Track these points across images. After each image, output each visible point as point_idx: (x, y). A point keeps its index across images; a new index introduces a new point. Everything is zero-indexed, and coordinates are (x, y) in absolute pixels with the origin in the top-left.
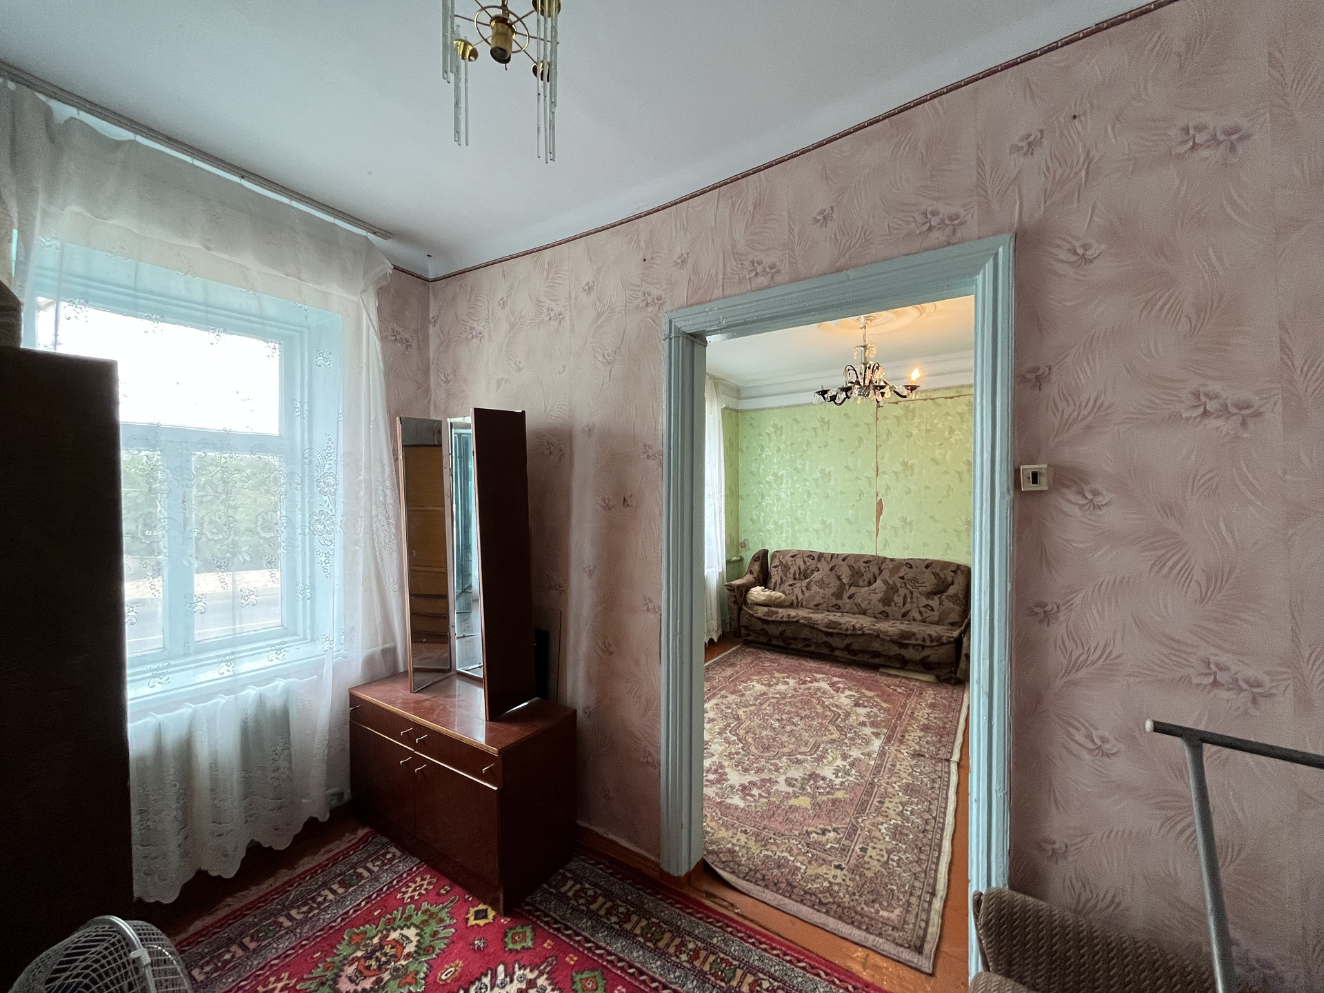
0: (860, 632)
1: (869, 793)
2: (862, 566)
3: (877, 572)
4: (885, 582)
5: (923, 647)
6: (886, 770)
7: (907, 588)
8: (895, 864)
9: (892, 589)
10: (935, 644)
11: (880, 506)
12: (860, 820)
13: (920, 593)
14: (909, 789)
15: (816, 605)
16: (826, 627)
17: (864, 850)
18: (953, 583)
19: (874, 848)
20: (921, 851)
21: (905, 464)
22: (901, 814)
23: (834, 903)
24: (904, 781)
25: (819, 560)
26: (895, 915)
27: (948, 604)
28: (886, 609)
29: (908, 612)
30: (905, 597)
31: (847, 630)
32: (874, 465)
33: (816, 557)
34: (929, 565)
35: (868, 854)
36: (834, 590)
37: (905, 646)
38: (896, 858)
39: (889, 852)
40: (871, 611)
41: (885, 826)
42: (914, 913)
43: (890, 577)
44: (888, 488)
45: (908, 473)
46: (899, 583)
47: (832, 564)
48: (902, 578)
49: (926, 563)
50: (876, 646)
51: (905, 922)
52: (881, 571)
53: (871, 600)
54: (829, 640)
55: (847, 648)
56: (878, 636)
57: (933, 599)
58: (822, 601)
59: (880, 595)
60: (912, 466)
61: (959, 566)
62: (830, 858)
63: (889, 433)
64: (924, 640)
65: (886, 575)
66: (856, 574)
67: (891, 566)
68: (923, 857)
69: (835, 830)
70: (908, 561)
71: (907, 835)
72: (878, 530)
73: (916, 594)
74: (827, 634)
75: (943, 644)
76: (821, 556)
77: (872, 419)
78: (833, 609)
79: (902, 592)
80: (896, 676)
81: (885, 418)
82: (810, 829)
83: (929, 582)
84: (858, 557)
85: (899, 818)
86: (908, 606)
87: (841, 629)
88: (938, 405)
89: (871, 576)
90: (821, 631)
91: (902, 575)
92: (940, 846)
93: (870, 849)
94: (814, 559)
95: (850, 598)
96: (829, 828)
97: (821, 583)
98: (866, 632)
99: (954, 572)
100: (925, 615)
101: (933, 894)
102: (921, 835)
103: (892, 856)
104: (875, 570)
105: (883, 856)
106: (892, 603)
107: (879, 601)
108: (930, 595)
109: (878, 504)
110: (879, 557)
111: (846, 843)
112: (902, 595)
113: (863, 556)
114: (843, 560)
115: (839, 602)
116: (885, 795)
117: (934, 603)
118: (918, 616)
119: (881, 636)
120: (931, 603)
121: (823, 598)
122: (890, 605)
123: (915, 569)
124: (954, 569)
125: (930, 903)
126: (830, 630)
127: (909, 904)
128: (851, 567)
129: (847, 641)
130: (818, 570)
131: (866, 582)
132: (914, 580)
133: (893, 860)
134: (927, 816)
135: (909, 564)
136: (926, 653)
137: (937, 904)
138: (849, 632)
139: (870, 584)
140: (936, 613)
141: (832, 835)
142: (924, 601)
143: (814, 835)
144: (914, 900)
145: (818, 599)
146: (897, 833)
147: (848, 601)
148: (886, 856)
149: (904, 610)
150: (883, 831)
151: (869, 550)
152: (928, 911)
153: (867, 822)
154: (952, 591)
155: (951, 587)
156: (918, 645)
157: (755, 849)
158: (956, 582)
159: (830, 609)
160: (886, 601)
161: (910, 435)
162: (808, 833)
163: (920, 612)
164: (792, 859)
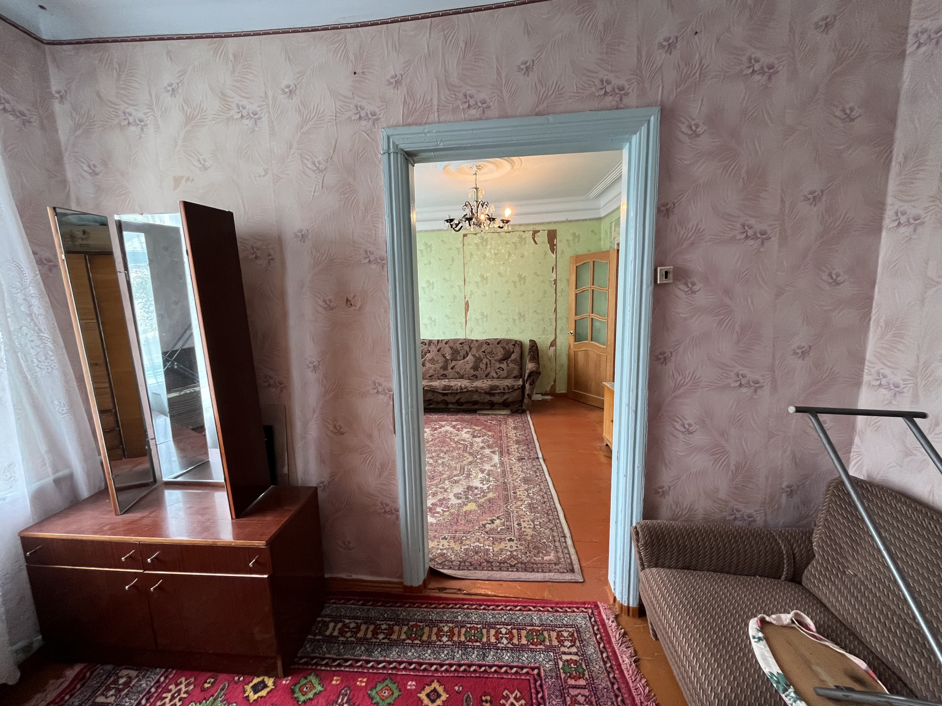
0: (466, 390)
1: (506, 489)
2: (459, 346)
3: (468, 350)
4: (474, 356)
5: (504, 393)
6: (509, 472)
7: (487, 358)
8: (539, 527)
9: (478, 360)
10: (511, 390)
11: (467, 304)
12: (509, 507)
13: (496, 361)
14: (526, 480)
15: (430, 377)
16: (443, 390)
17: (519, 524)
18: (513, 352)
19: (524, 521)
20: (548, 515)
21: (482, 276)
22: (528, 496)
23: (518, 563)
24: (521, 476)
25: (429, 345)
26: (552, 557)
27: (512, 365)
28: (476, 373)
29: (489, 373)
30: (487, 364)
31: (457, 390)
32: (462, 277)
33: (427, 344)
34: (499, 342)
35: (523, 526)
36: (441, 365)
37: (493, 395)
38: (538, 523)
39: (533, 521)
40: (467, 376)
41: (524, 506)
42: (560, 551)
43: (476, 352)
44: (472, 293)
45: (484, 282)
46: (482, 355)
47: (438, 347)
48: (484, 352)
49: (498, 341)
50: (476, 397)
51: (559, 558)
52: (470, 348)
53: (466, 369)
54: (446, 398)
55: (458, 403)
56: (477, 391)
57: (503, 364)
58: (434, 373)
59: (471, 365)
60: (487, 278)
61: (516, 341)
62: (503, 536)
63: (472, 255)
64: (504, 389)
65: (474, 351)
66: (455, 352)
67: (477, 345)
68: (551, 517)
69: (498, 518)
70: (487, 341)
71: (537, 508)
72: (466, 322)
73: (493, 362)
74: (444, 394)
75: (516, 390)
76: (430, 342)
77: (461, 245)
78: (442, 377)
79: (485, 361)
80: (488, 415)
81: (469, 244)
82: (484, 522)
83: (500, 353)
84: (455, 341)
85: (529, 499)
86: (489, 369)
87: (453, 390)
88: (502, 237)
89: (465, 353)
90: (439, 393)
91: (483, 350)
92: (556, 508)
93: (522, 523)
94: (426, 345)
95: (452, 368)
96: (494, 518)
97: (432, 361)
98: (470, 389)
99: (514, 345)
100: (499, 374)
101: (565, 537)
102: (544, 505)
103: (535, 523)
104: (467, 348)
105: (531, 525)
106: (479, 369)
107: (471, 368)
108: (501, 361)
109: (465, 304)
110: (469, 340)
111: (508, 523)
112: (485, 363)
113: (459, 339)
114: (446, 343)
115: (445, 372)
116: (515, 488)
117: (504, 366)
118: (495, 375)
119: (479, 390)
120: (502, 366)
121: (435, 371)
122: (478, 371)
123: (491, 346)
124: (514, 343)
125: (565, 542)
126: (446, 392)
127: (556, 547)
128: (451, 348)
129: (457, 397)
130: (430, 352)
131: (462, 358)
132: (491, 353)
133: (537, 525)
134: (542, 494)
135: (487, 342)
136: (505, 397)
137: (569, 542)
138: (459, 391)
139: (464, 358)
140: (505, 372)
141: (498, 522)
142: (498, 365)
143: (488, 525)
144: (557, 544)
145: (431, 372)
146: (531, 507)
147: (451, 371)
148: (532, 524)
149: (486, 372)
150: (524, 509)
151: (461, 336)
152: (566, 547)
153: (513, 507)
154: (513, 357)
155: (513, 355)
156: (501, 392)
157: (457, 547)
158: (515, 352)
159: (440, 377)
160: (475, 368)
161: (485, 257)
162: (484, 525)
163: (496, 372)
164: (482, 545)
